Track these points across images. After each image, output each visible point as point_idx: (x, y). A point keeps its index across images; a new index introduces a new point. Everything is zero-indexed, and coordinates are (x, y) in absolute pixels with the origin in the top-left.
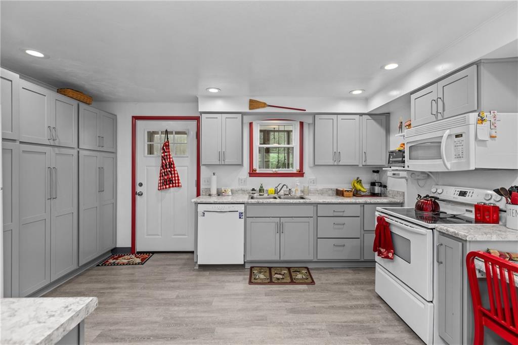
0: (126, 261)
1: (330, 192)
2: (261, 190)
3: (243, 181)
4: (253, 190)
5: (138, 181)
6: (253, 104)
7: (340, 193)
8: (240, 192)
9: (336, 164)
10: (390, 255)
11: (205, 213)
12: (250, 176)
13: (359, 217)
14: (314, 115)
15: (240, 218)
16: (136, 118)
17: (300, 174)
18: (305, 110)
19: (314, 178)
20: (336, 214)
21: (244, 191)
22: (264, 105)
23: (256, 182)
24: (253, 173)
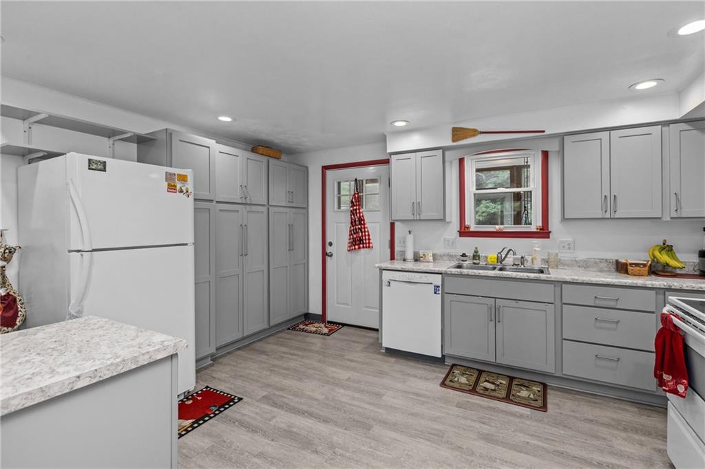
0: (314, 329)
1: (603, 265)
2: (476, 256)
3: (450, 243)
4: (464, 255)
5: (328, 240)
6: (458, 133)
7: (622, 268)
8: (445, 258)
9: (608, 215)
10: (681, 389)
11: (392, 282)
12: (460, 236)
13: (653, 312)
14: (562, 137)
15: (435, 293)
16: (325, 168)
17: (544, 233)
18: (544, 131)
19: (570, 239)
20: (599, 303)
21: (452, 256)
22: (475, 132)
23: (469, 245)
24: (465, 232)
